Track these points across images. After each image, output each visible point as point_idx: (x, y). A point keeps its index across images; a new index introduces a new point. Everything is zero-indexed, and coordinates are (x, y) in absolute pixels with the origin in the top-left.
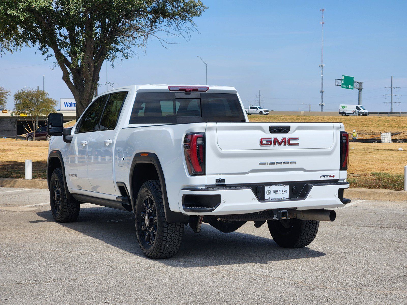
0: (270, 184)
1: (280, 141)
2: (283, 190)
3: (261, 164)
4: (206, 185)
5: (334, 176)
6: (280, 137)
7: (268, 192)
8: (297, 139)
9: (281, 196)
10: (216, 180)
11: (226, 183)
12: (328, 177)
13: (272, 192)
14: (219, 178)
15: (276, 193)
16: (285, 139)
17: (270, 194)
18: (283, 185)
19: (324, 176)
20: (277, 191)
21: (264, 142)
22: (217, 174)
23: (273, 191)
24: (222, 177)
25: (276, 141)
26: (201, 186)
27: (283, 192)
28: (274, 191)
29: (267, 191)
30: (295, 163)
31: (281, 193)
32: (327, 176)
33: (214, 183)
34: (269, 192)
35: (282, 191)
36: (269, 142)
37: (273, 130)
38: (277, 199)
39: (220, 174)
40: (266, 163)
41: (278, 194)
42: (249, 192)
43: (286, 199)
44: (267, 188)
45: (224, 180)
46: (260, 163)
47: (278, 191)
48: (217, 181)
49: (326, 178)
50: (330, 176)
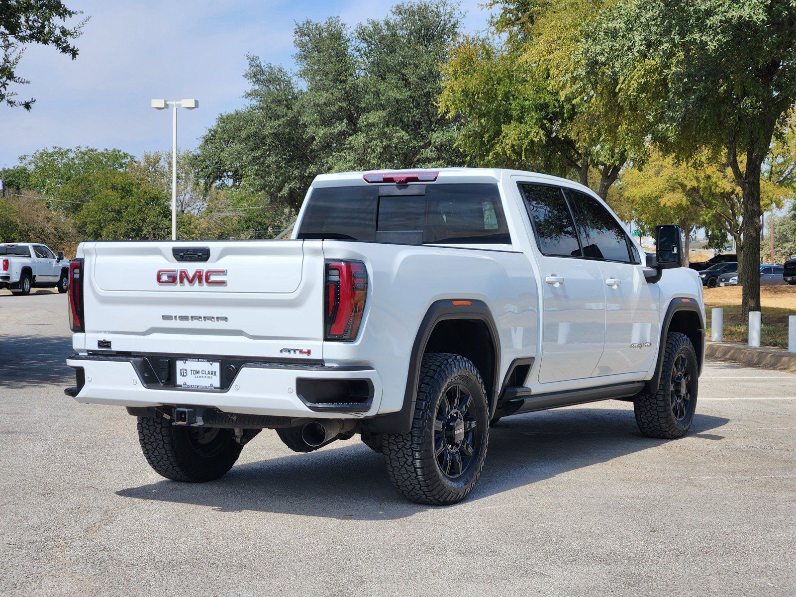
0: (185, 357)
1: (191, 275)
2: (209, 371)
3: (165, 318)
4: (87, 350)
5: (309, 352)
6: (191, 268)
7: (182, 371)
8: (224, 272)
9: (205, 382)
10: (99, 342)
11: (115, 347)
12: (298, 352)
13: (189, 372)
14: (102, 340)
15: (196, 375)
16: (200, 272)
17: (186, 375)
18: (208, 361)
19: (289, 351)
20: (198, 372)
21: (164, 278)
22: (101, 332)
23: (191, 370)
24: (108, 338)
26: (81, 351)
27: (209, 375)
28: (193, 372)
29: (181, 370)
30: (226, 319)
31: (205, 375)
32: (295, 351)
33: (96, 347)
34: (184, 373)
35: (207, 373)
37: (178, 255)
38: (198, 386)
39: (106, 332)
40: (174, 318)
41: (200, 377)
43: (215, 388)
44: (180, 365)
45: (110, 343)
46: (163, 316)
47: (200, 372)
48: (100, 344)
49: (292, 355)
50: (301, 352)
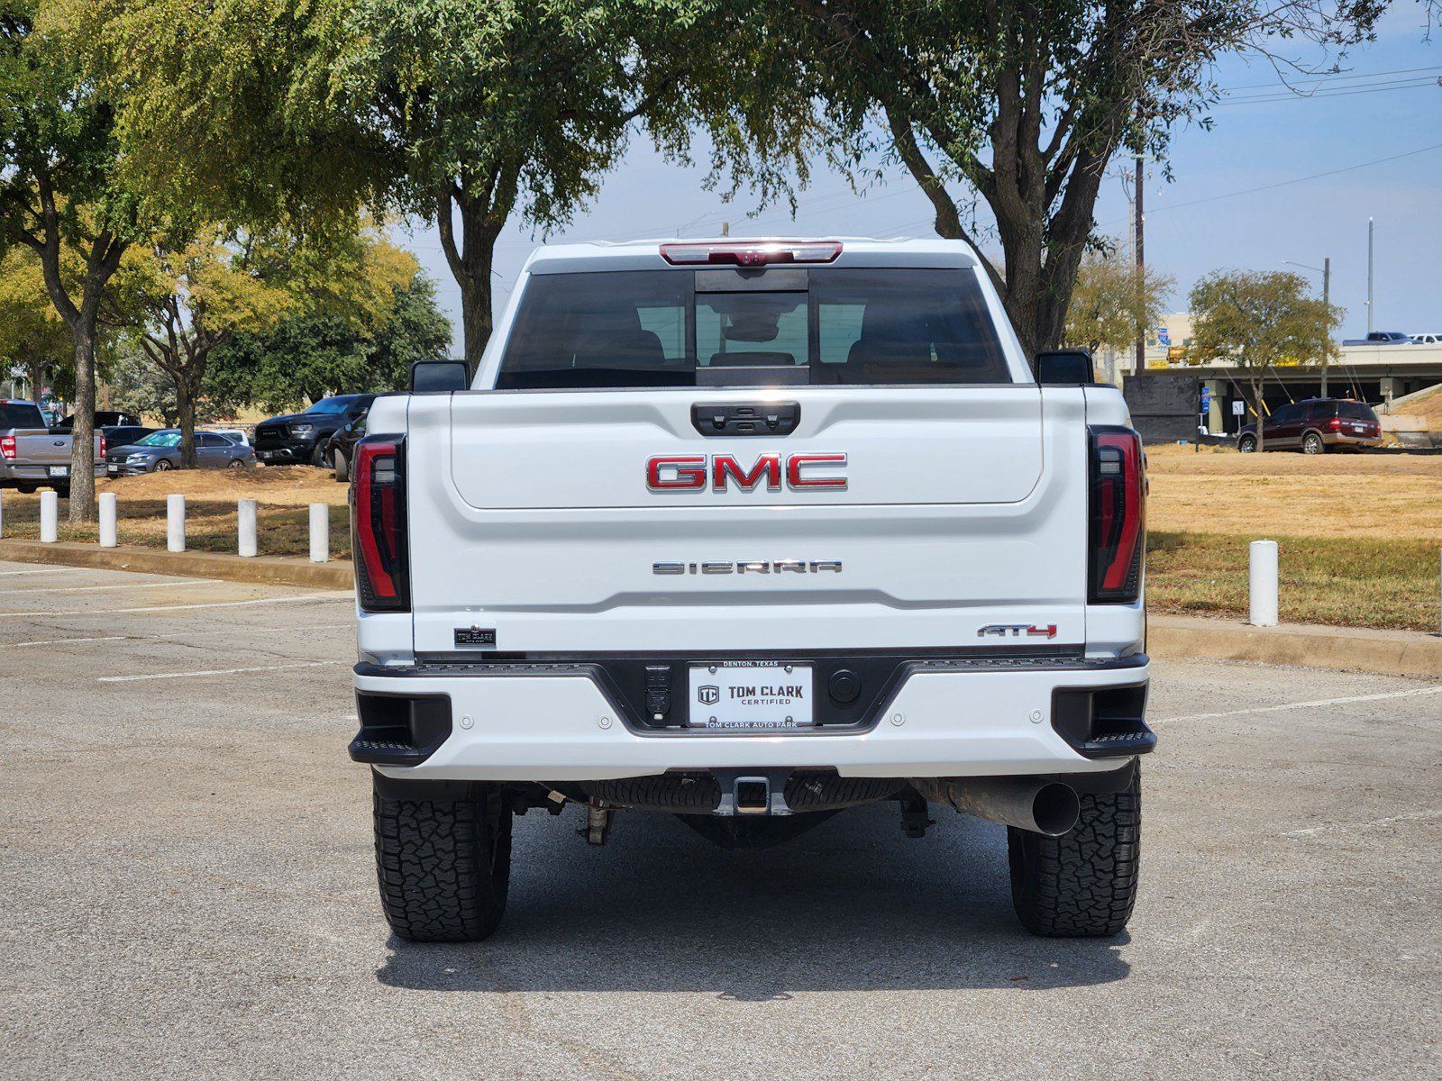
0: (714, 658)
1: (747, 469)
2: (781, 688)
3: (658, 568)
4: (416, 654)
5: (1052, 631)
6: (746, 451)
7: (705, 692)
8: (838, 461)
9: (772, 713)
10: (458, 632)
11: (502, 645)
12: (1023, 632)
13: (724, 693)
14: (468, 626)
15: (745, 698)
16: (775, 463)
17: (717, 700)
18: (779, 665)
19: (1001, 630)
20: (752, 692)
21: (667, 475)
22: (462, 608)
23: (732, 689)
24: (483, 621)
25: (725, 470)
26: (396, 655)
27: (781, 697)
28: (735, 691)
29: (701, 689)
30: (837, 566)
31: (772, 697)
32: (1016, 630)
33: (449, 645)
34: (711, 694)
35: (775, 691)
36: (693, 478)
37: (707, 422)
38: (751, 724)
39: (475, 608)
40: (687, 568)
41: (756, 702)
42: (584, 691)
43: (801, 725)
44: (698, 677)
45: (492, 633)
46: (656, 566)
47: (758, 691)
48: (462, 636)
49: (1009, 639)
50: (1032, 630)
